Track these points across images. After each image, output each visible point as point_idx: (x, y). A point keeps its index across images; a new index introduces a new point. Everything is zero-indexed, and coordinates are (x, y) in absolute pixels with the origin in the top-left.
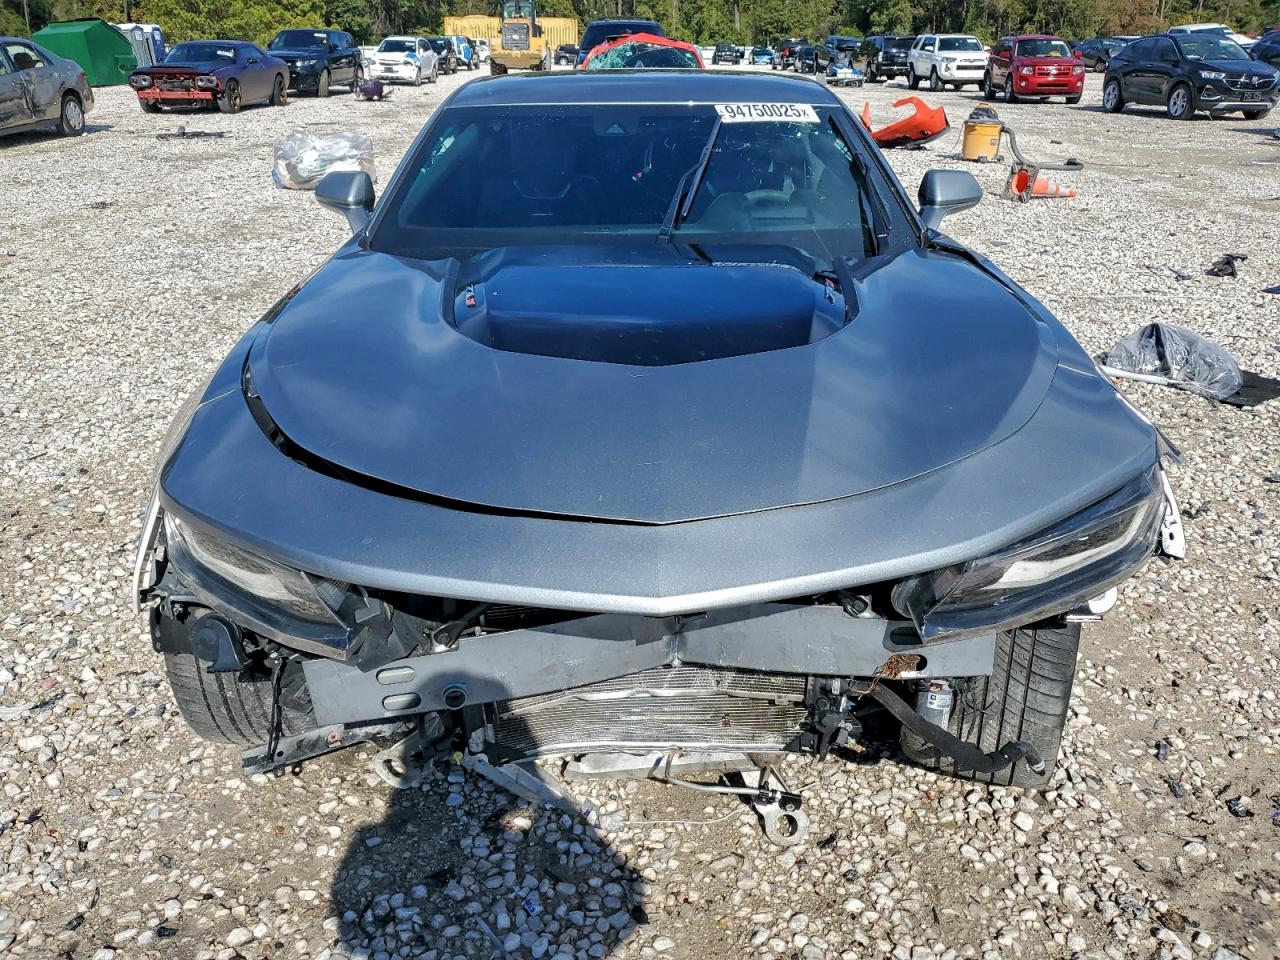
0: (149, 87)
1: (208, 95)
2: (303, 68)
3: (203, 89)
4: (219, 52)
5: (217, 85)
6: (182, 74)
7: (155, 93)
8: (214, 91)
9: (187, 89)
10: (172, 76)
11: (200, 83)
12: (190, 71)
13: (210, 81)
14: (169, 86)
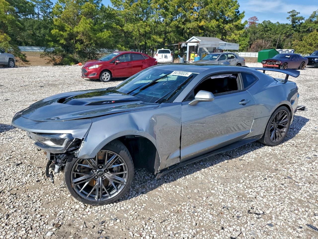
0: (265, 64)
1: (278, 66)
2: (317, 60)
3: (277, 65)
4: (286, 56)
5: (281, 64)
6: (273, 61)
7: (266, 65)
8: (279, 65)
9: (273, 64)
10: (271, 61)
11: (277, 63)
12: (275, 60)
13: (279, 63)
14: (269, 63)
